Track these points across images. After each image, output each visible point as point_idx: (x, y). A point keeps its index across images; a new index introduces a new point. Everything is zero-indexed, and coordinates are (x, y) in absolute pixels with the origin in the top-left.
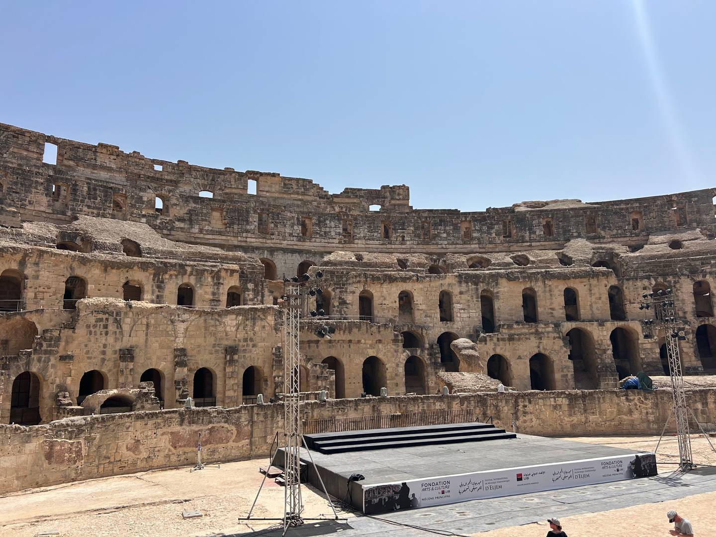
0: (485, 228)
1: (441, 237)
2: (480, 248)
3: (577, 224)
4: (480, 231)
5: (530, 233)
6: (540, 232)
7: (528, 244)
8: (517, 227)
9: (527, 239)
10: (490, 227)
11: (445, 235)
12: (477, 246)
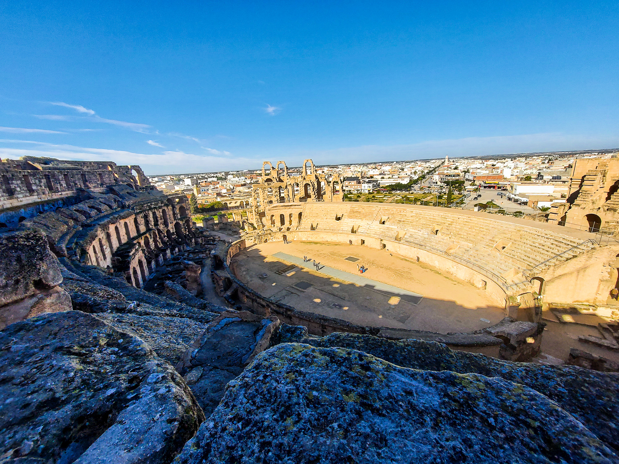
0: (37, 181)
1: (17, 191)
2: (38, 198)
3: (79, 179)
4: (35, 184)
5: (60, 185)
6: (64, 185)
7: (60, 193)
8: (53, 181)
9: (60, 190)
10: (40, 182)
11: (18, 189)
12: (36, 197)
